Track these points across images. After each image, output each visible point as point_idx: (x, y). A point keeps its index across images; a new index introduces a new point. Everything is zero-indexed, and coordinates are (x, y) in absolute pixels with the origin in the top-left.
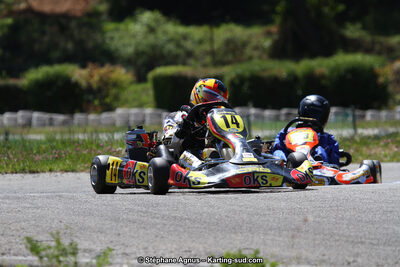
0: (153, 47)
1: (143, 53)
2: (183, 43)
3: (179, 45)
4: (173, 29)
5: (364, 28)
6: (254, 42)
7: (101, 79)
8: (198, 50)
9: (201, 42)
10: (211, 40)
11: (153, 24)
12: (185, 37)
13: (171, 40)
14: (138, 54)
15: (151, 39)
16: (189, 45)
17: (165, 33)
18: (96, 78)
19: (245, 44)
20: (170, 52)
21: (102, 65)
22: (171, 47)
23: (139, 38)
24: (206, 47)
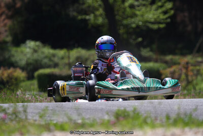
0: (36, 61)
1: (31, 64)
2: (52, 59)
3: (50, 60)
4: (47, 51)
5: (152, 50)
6: (92, 58)
7: (9, 76)
8: (61, 62)
9: (63, 58)
10: (69, 57)
11: (36, 48)
12: (54, 55)
13: (46, 57)
14: (28, 64)
15: (36, 56)
16: (56, 60)
17: (43, 53)
18: (6, 75)
19: (87, 60)
20: (46, 63)
21: (9, 68)
22: (46, 61)
23: (28, 56)
24: (66, 61)
